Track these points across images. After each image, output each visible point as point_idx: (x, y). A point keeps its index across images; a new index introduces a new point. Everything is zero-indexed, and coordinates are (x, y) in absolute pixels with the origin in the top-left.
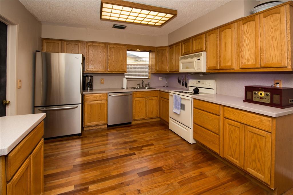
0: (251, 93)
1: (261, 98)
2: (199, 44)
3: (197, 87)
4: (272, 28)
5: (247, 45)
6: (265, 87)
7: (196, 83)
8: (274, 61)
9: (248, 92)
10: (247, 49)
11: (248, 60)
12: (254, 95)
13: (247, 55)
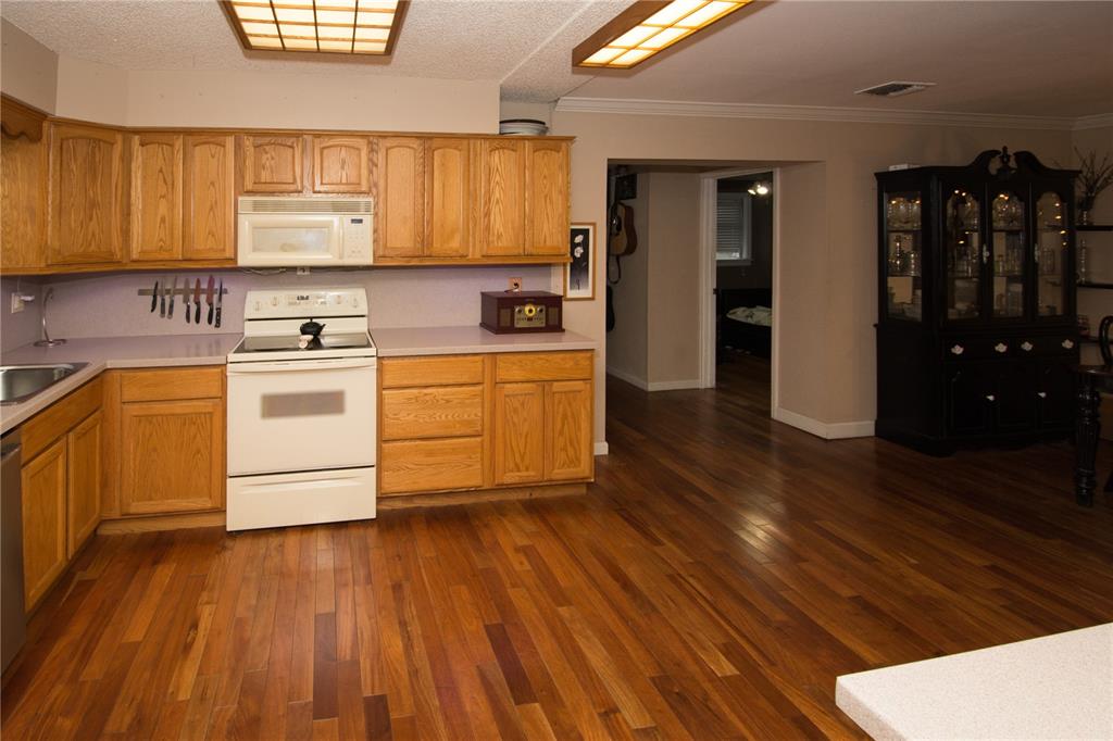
0: (509, 310)
1: (530, 319)
2: (343, 168)
3: (311, 318)
4: (545, 177)
5: (497, 202)
6: (536, 295)
7: (290, 304)
8: (548, 243)
9: (503, 311)
10: (497, 209)
11: (499, 237)
12: (517, 316)
13: (497, 226)
